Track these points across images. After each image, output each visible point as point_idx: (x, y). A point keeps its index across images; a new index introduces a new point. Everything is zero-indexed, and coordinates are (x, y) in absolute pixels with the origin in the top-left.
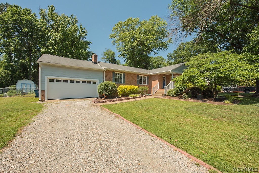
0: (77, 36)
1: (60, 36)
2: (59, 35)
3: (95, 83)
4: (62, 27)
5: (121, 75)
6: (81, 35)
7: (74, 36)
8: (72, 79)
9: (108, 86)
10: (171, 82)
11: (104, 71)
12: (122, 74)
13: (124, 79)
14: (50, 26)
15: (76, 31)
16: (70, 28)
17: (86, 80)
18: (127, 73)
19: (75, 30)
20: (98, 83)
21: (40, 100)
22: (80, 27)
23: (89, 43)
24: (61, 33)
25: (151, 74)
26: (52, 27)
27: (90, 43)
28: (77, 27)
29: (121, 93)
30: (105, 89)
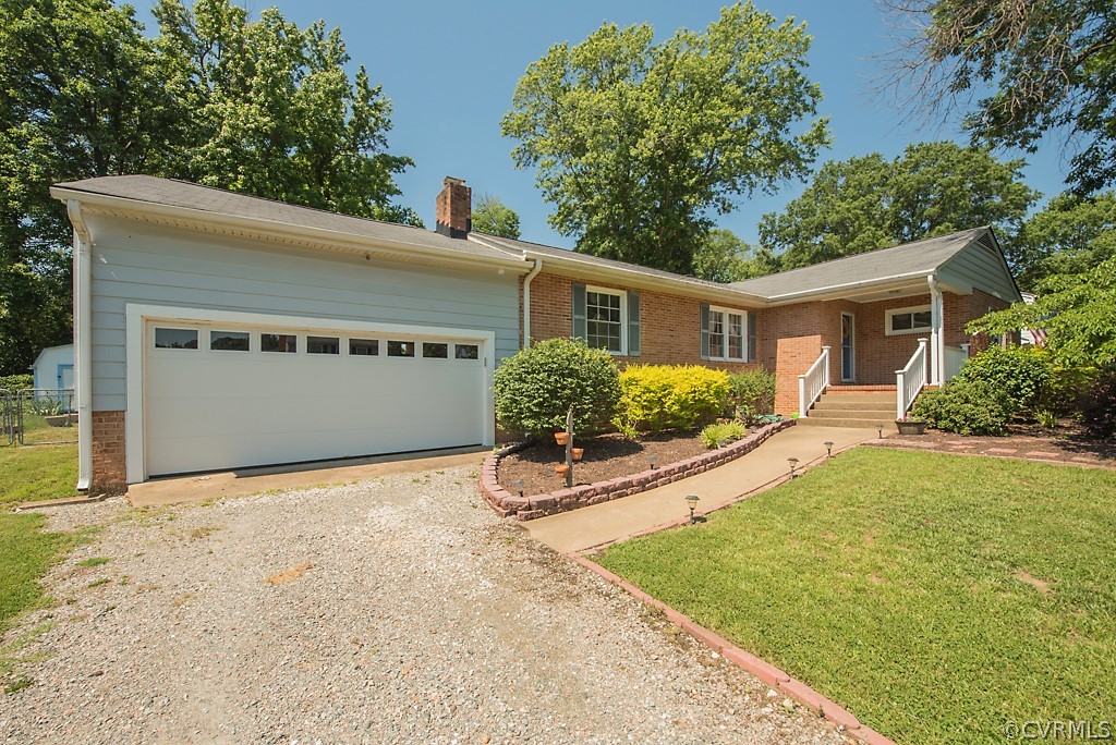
0: (342, 123)
1: (256, 121)
2: (253, 111)
3: (469, 352)
4: (266, 74)
5: (616, 301)
6: (360, 124)
7: (331, 122)
8: (324, 327)
9: (570, 376)
10: (922, 345)
11: (522, 278)
12: (623, 296)
13: (633, 331)
14: (208, 75)
15: (335, 95)
16: (308, 85)
17: (418, 336)
18: (649, 292)
19: (331, 91)
20: (487, 351)
21: (84, 484)
22: (359, 84)
23: (399, 163)
24: (262, 105)
25: (773, 301)
26: (217, 76)
27: (409, 162)
28: (343, 78)
29: (636, 413)
30: (553, 393)
